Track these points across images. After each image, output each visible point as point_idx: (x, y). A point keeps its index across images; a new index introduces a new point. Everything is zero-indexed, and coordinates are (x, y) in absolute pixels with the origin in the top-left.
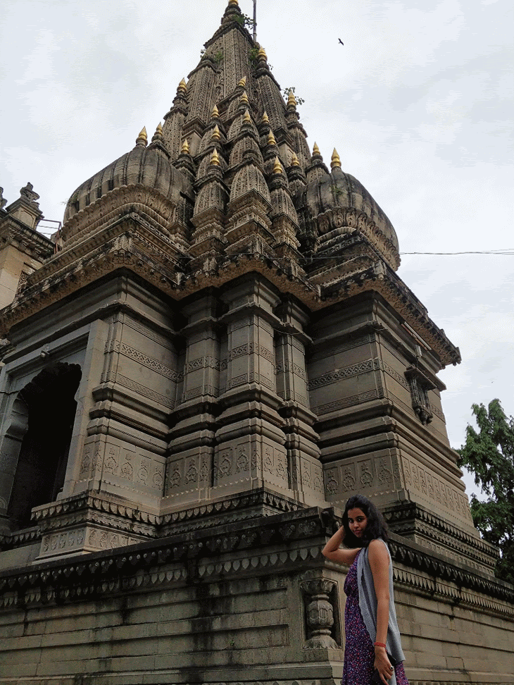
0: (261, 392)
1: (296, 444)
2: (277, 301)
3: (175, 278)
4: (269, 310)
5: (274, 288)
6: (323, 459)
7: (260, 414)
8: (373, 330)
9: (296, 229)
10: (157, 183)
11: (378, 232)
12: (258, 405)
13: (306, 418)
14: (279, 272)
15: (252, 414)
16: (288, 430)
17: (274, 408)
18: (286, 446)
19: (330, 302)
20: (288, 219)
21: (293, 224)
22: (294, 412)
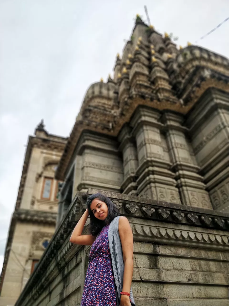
0: (152, 161)
1: (183, 184)
2: (158, 115)
3: (109, 126)
4: (155, 121)
5: (154, 110)
6: (207, 190)
7: (153, 172)
8: (216, 107)
9: (167, 80)
10: (100, 92)
11: (216, 64)
12: (151, 168)
13: (190, 169)
14: (152, 100)
15: (148, 174)
16: (177, 178)
17: (165, 168)
18: (177, 186)
19: (190, 105)
20: (160, 78)
21: (164, 79)
22: (179, 167)
